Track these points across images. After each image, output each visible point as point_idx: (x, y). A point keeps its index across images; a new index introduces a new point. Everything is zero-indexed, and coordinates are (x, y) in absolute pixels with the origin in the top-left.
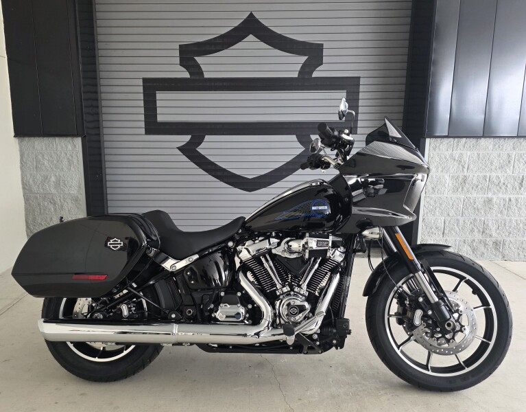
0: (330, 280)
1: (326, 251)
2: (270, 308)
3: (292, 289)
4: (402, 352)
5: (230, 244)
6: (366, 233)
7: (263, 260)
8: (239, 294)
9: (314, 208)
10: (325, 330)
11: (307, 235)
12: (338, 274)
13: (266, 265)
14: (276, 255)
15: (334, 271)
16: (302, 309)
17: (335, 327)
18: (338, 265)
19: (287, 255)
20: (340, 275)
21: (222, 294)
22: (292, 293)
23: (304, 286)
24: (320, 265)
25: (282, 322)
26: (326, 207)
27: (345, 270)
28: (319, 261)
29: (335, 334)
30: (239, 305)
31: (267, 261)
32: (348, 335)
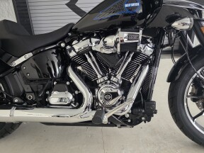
0: (141, 70)
1: (136, 44)
2: (90, 95)
3: (109, 79)
4: (196, 123)
5: (63, 45)
6: (175, 24)
7: (87, 56)
8: (68, 83)
9: (126, 5)
10: (136, 110)
11: (119, 30)
12: (148, 66)
13: (89, 60)
14: (96, 52)
15: (144, 63)
16: (115, 95)
17: (143, 108)
18: (148, 58)
19: (104, 51)
20: (149, 67)
21: (55, 83)
22: (109, 82)
23: (119, 76)
24: (133, 58)
25: (100, 105)
26: (138, 4)
27: (153, 62)
28: (132, 55)
29: (144, 113)
30: (67, 92)
31: (90, 57)
32: (154, 115)
